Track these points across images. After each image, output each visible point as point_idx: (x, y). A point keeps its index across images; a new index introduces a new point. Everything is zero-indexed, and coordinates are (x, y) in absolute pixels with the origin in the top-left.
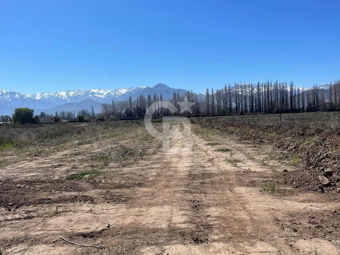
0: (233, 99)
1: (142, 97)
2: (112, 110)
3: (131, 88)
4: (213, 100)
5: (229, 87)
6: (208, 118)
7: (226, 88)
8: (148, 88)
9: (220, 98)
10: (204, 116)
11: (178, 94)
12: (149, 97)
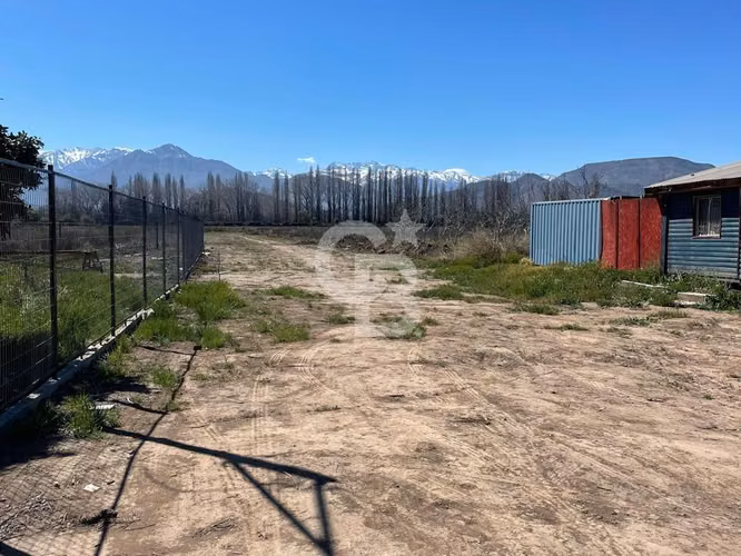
0: (323, 196)
1: (139, 179)
2: (70, 201)
3: (98, 149)
4: (287, 196)
5: (318, 172)
6: (277, 228)
7: (311, 172)
8: (138, 152)
9: (300, 191)
10: (270, 225)
11: (218, 178)
12: (156, 180)
